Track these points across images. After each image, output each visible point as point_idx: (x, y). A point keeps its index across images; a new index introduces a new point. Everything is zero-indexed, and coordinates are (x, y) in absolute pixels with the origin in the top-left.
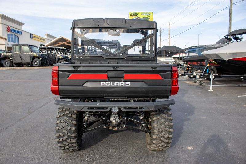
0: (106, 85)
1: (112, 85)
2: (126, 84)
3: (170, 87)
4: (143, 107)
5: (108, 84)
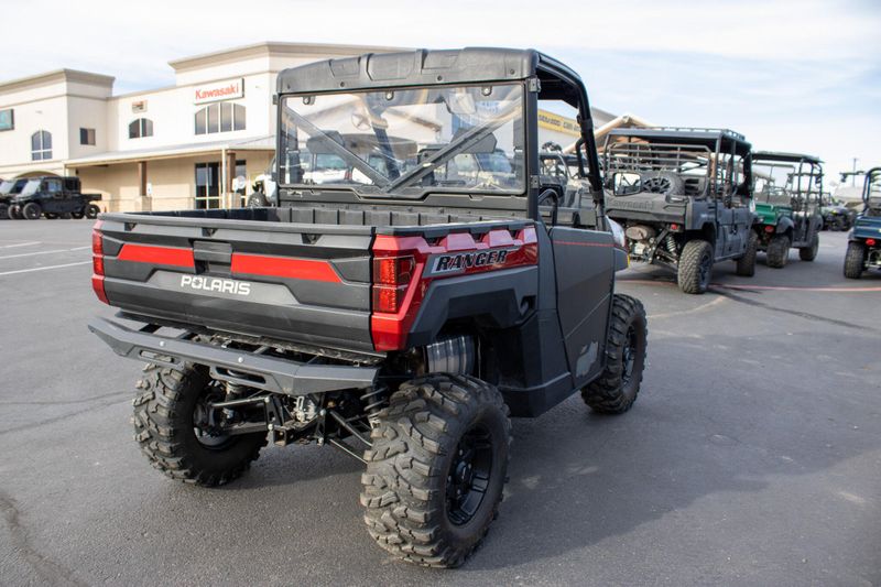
0: (194, 286)
1: (205, 288)
2: (239, 290)
3: (366, 315)
4: (265, 377)
5: (197, 283)
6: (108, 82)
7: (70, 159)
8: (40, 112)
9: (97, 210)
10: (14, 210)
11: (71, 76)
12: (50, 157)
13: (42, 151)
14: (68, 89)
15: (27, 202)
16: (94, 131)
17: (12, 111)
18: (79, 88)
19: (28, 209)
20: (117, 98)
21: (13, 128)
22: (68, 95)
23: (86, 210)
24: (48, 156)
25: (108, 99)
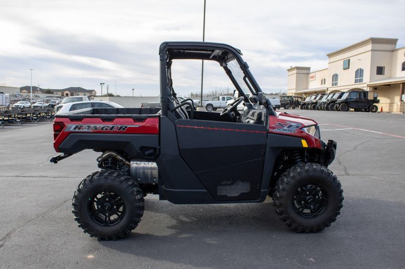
6: (394, 42)
7: (370, 81)
8: (360, 60)
9: (377, 108)
10: (337, 106)
11: (374, 41)
12: (362, 81)
13: (359, 78)
14: (372, 47)
15: (342, 103)
16: (384, 67)
17: (349, 60)
18: (378, 46)
19: (342, 106)
20: (398, 50)
21: (349, 68)
22: (371, 50)
23: (371, 107)
24: (361, 81)
25: (393, 51)
